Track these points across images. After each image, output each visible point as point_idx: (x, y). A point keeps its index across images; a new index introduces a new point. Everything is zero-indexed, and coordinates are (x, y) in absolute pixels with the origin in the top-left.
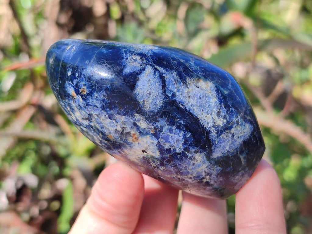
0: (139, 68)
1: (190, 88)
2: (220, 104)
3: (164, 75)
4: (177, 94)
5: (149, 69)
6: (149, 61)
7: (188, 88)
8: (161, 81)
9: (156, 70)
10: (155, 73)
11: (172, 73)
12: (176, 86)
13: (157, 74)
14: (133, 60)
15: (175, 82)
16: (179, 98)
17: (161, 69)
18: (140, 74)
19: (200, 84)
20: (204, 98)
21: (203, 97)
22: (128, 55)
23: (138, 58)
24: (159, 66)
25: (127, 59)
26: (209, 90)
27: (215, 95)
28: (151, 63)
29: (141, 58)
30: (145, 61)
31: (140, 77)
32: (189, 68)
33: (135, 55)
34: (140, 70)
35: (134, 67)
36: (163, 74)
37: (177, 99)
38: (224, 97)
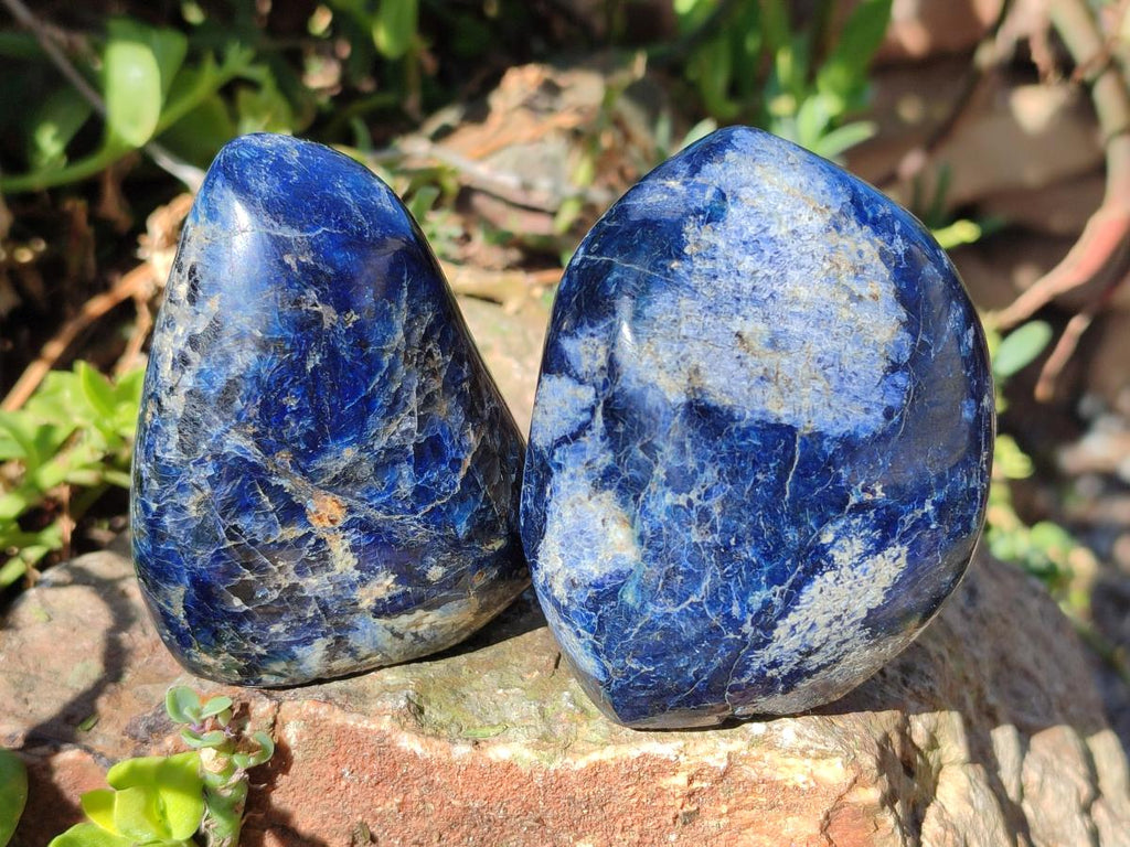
0: (581, 371)
1: (591, 505)
2: (590, 585)
3: (588, 433)
4: (566, 475)
5: (587, 395)
6: (604, 389)
7: (590, 498)
8: (575, 430)
9: (592, 410)
10: (584, 410)
11: (602, 452)
12: (581, 470)
13: (584, 417)
14: (593, 351)
15: (588, 464)
16: (560, 481)
17: (599, 422)
18: (570, 376)
19: (615, 526)
20: (587, 544)
21: (588, 540)
22: (604, 335)
23: (602, 361)
24: (604, 414)
25: (592, 335)
26: (611, 553)
27: (607, 570)
28: (600, 394)
29: (602, 368)
30: (600, 379)
31: (565, 379)
32: (643, 494)
33: (608, 351)
34: (577, 376)
35: (579, 358)
36: (590, 428)
37: (555, 476)
38: (614, 593)
